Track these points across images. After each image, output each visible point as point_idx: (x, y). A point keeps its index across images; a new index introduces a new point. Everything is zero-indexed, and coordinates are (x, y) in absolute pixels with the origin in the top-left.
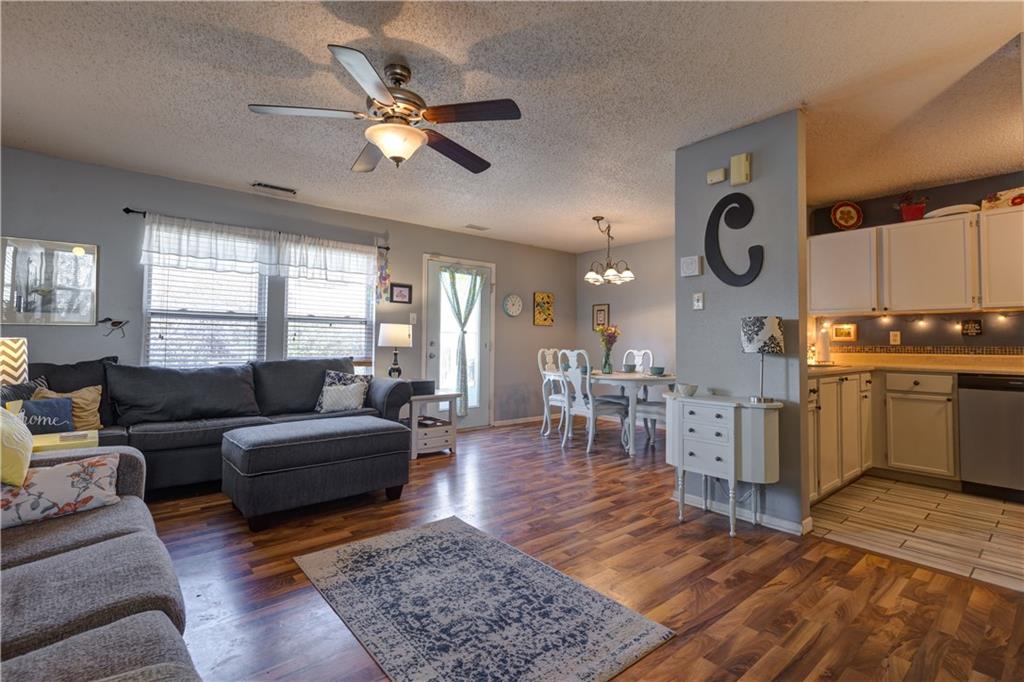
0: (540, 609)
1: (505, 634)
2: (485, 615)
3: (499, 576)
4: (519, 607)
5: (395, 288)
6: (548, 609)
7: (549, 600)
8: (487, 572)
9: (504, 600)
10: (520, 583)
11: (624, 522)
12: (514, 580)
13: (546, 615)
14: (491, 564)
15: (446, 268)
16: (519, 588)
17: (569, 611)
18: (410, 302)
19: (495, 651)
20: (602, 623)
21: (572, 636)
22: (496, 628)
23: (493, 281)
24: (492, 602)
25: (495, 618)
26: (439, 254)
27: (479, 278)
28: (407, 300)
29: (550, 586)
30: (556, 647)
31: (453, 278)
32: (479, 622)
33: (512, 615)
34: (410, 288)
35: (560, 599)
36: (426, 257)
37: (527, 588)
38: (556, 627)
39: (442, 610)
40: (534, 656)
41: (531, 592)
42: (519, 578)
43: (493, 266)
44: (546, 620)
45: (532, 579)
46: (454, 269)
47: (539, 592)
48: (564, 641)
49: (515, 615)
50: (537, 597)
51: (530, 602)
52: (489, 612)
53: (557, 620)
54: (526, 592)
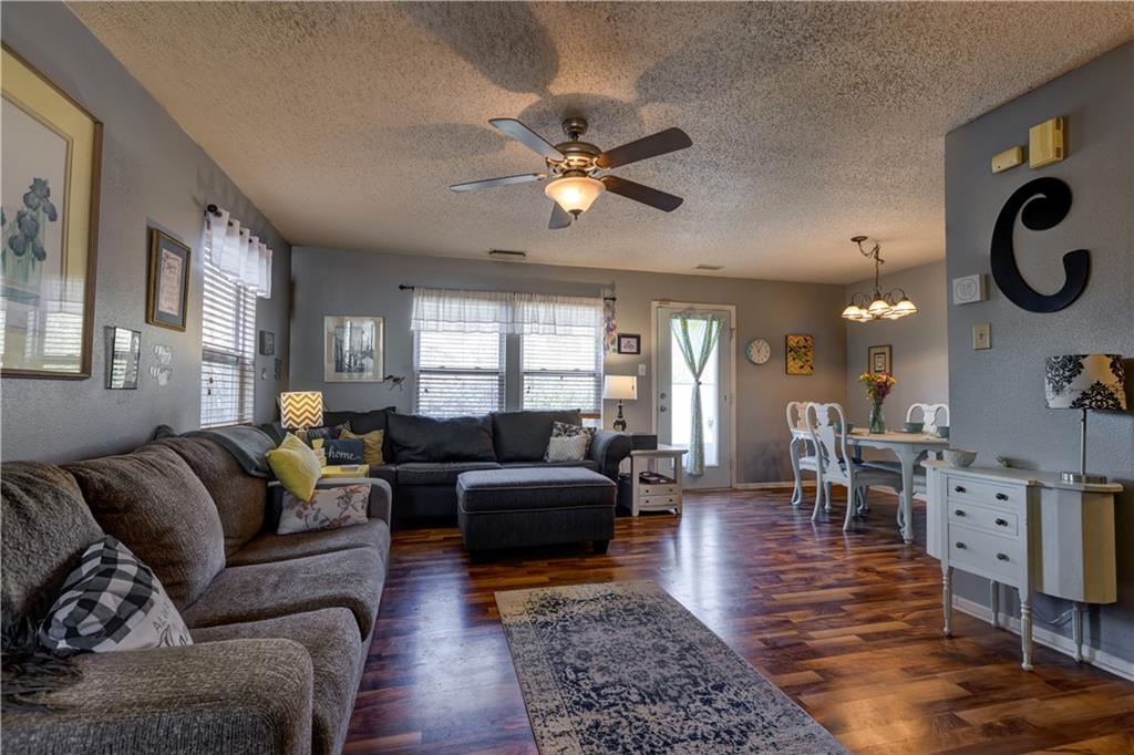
0: (705, 694)
1: (654, 709)
2: (642, 685)
3: (673, 649)
4: (682, 687)
5: (623, 339)
6: (713, 696)
7: (719, 688)
8: (663, 642)
9: (668, 675)
10: (694, 662)
11: (858, 620)
12: (688, 656)
13: (708, 702)
14: (670, 635)
15: (677, 315)
16: (690, 666)
17: (738, 705)
18: (638, 352)
19: (637, 723)
20: (772, 730)
21: (729, 732)
22: (648, 700)
23: (734, 325)
24: (654, 675)
25: (650, 690)
26: (670, 301)
27: (715, 324)
28: (635, 350)
29: (729, 674)
30: (705, 739)
31: (685, 325)
32: (634, 690)
33: (670, 692)
34: (638, 337)
35: (733, 690)
36: (655, 304)
37: (699, 669)
38: (715, 718)
39: (601, 669)
40: (676, 741)
41: (701, 673)
42: (695, 656)
43: (733, 309)
44: (706, 708)
45: (709, 660)
46: (686, 315)
47: (710, 676)
48: (717, 735)
49: (673, 693)
50: (706, 681)
51: (696, 684)
52: (647, 683)
53: (718, 711)
54: (696, 672)
